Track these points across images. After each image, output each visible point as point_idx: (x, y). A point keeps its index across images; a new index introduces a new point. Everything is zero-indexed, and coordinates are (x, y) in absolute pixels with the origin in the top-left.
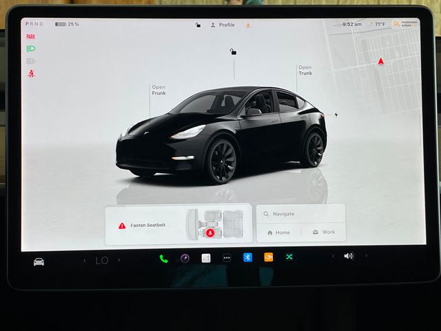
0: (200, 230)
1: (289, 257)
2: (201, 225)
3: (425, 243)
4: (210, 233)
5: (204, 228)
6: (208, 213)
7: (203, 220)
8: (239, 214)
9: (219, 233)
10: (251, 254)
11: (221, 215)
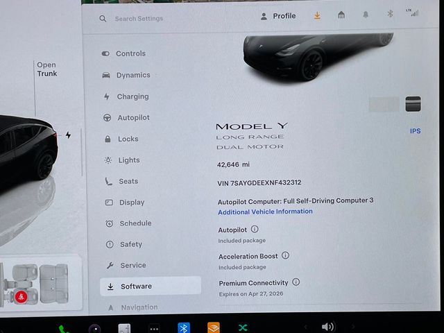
0: (6, 292)
1: (243, 328)
2: (7, 285)
3: (439, 309)
4: (21, 297)
5: (12, 290)
6: (17, 268)
7: (10, 279)
8: (63, 270)
9: (34, 297)
10: (189, 324)
11: (36, 270)
